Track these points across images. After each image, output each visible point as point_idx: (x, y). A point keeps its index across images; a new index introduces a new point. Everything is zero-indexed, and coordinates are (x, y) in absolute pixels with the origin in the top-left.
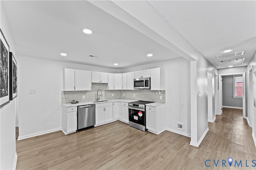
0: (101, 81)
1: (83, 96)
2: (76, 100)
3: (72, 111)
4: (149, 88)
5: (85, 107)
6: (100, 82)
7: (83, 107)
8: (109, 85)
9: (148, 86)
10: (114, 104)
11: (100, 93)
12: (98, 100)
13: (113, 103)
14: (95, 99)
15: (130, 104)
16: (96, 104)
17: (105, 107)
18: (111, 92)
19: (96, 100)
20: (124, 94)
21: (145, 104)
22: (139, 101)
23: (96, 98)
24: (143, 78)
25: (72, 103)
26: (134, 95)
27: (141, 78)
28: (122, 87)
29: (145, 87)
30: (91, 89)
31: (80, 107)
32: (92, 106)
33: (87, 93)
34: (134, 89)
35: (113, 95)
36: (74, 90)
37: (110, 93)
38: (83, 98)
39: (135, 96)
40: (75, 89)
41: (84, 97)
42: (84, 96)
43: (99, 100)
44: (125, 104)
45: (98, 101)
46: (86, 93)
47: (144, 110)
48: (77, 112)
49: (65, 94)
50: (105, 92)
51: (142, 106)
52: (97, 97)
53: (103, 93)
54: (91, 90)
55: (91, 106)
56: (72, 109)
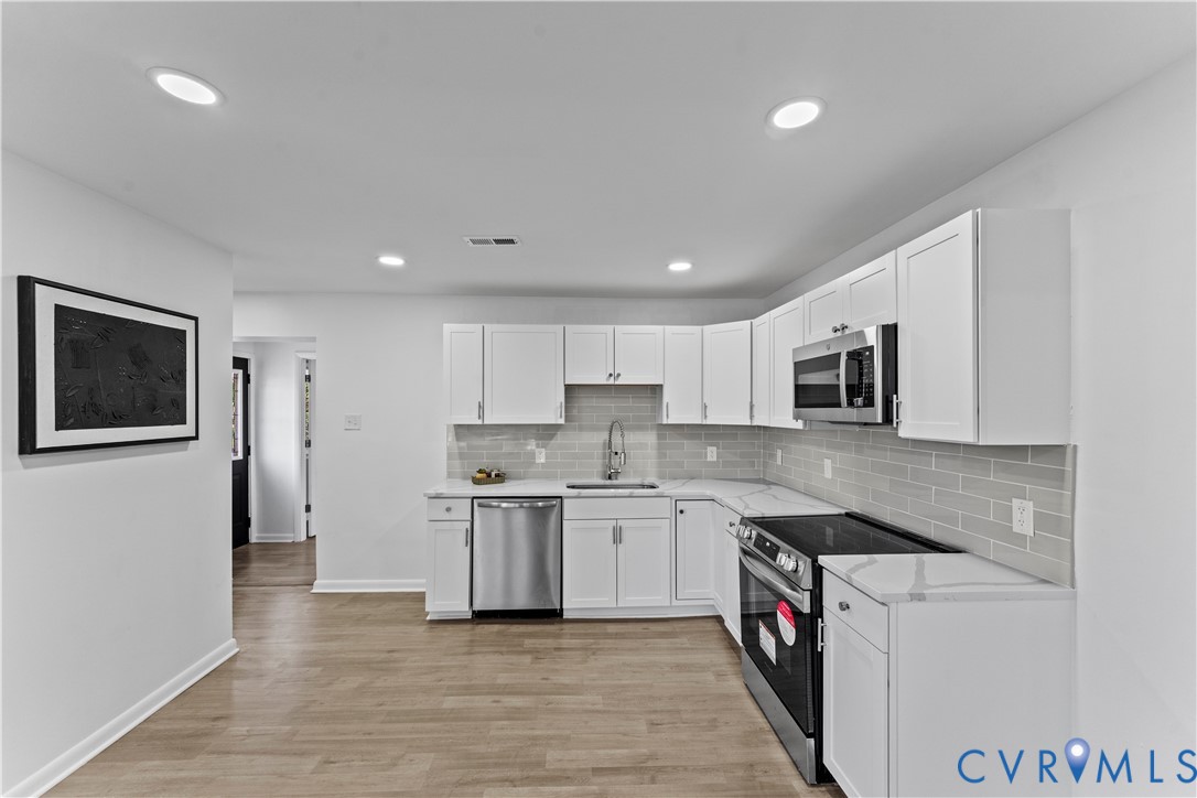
0: (619, 375)
1: (537, 450)
3: (447, 516)
4: (878, 413)
6: (611, 381)
8: (667, 396)
9: (870, 403)
10: (682, 512)
12: (609, 478)
13: (681, 505)
14: (600, 469)
15: (741, 531)
16: (565, 501)
17: (620, 523)
18: (698, 437)
20: (779, 453)
22: (847, 514)
23: (604, 465)
24: (847, 332)
26: (828, 464)
27: (839, 334)
28: (752, 407)
29: (851, 404)
30: (566, 415)
33: (560, 439)
34: (799, 425)
35: (712, 453)
36: (480, 422)
37: (689, 445)
38: (537, 461)
39: (830, 476)
41: (543, 456)
42: (543, 451)
44: (731, 525)
46: (551, 437)
48: (468, 525)
49: (458, 437)
50: (660, 437)
53: (650, 438)
54: (562, 421)
56: (448, 510)
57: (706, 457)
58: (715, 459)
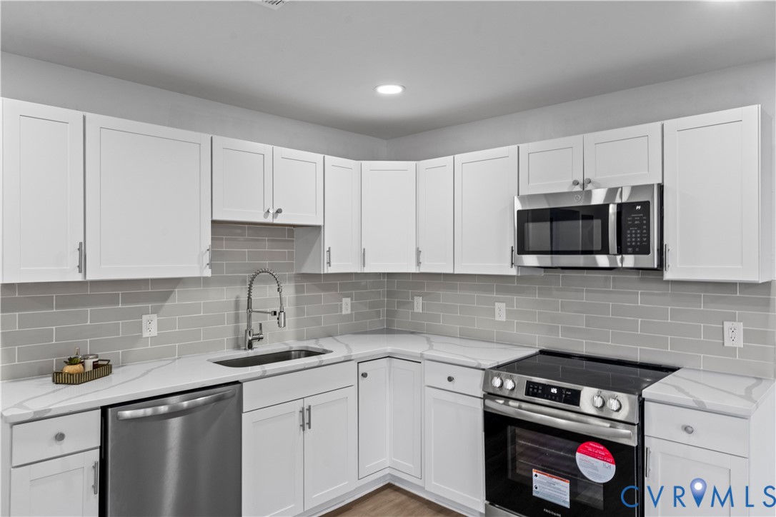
0: (279, 211)
1: (145, 318)
2: (92, 348)
4: (654, 259)
5: (163, 409)
6: (269, 220)
7: (149, 411)
8: (329, 239)
9: (645, 250)
10: (364, 375)
11: (265, 295)
12: (250, 346)
13: (362, 368)
14: (232, 337)
15: (497, 382)
16: (244, 385)
17: (308, 402)
19: (238, 347)
20: (418, 300)
21: (633, 388)
22: (542, 352)
23: (237, 330)
25: (60, 378)
26: (501, 311)
29: (621, 252)
30: (211, 265)
31: (127, 413)
32: (220, 399)
33: (178, 299)
34: (510, 271)
35: (346, 305)
36: (79, 278)
37: (327, 297)
38: (146, 334)
39: (503, 319)
40: (82, 267)
41: (154, 325)
42: (155, 317)
43: (260, 349)
44: (450, 379)
45: (250, 353)
46: (165, 297)
47: (627, 436)
48: (95, 456)
50: (299, 290)
51: (613, 404)
52: (244, 325)
53: (289, 291)
54: (208, 273)
55: (205, 404)
56: (60, 437)
57: (341, 311)
58: (349, 312)
